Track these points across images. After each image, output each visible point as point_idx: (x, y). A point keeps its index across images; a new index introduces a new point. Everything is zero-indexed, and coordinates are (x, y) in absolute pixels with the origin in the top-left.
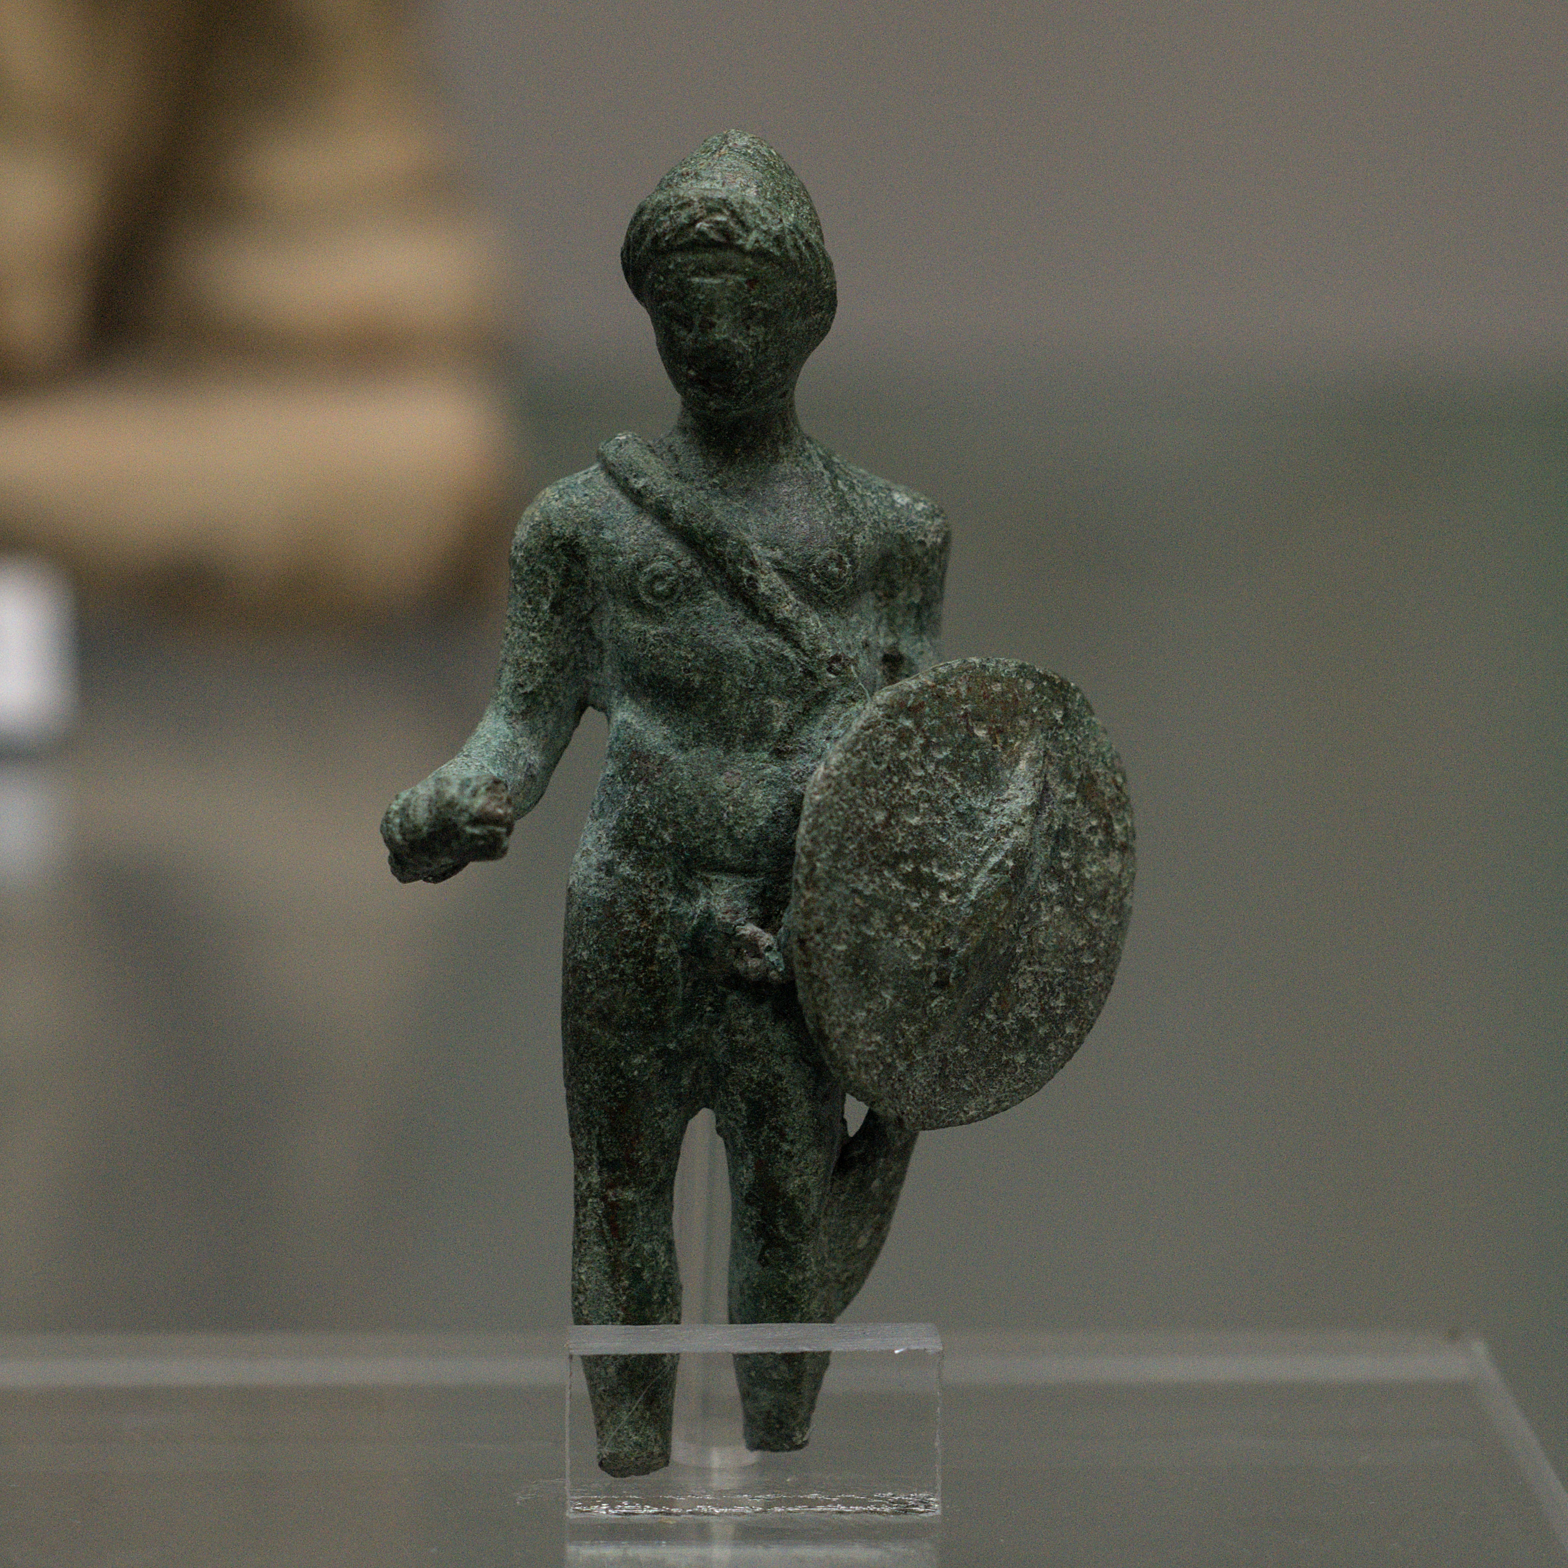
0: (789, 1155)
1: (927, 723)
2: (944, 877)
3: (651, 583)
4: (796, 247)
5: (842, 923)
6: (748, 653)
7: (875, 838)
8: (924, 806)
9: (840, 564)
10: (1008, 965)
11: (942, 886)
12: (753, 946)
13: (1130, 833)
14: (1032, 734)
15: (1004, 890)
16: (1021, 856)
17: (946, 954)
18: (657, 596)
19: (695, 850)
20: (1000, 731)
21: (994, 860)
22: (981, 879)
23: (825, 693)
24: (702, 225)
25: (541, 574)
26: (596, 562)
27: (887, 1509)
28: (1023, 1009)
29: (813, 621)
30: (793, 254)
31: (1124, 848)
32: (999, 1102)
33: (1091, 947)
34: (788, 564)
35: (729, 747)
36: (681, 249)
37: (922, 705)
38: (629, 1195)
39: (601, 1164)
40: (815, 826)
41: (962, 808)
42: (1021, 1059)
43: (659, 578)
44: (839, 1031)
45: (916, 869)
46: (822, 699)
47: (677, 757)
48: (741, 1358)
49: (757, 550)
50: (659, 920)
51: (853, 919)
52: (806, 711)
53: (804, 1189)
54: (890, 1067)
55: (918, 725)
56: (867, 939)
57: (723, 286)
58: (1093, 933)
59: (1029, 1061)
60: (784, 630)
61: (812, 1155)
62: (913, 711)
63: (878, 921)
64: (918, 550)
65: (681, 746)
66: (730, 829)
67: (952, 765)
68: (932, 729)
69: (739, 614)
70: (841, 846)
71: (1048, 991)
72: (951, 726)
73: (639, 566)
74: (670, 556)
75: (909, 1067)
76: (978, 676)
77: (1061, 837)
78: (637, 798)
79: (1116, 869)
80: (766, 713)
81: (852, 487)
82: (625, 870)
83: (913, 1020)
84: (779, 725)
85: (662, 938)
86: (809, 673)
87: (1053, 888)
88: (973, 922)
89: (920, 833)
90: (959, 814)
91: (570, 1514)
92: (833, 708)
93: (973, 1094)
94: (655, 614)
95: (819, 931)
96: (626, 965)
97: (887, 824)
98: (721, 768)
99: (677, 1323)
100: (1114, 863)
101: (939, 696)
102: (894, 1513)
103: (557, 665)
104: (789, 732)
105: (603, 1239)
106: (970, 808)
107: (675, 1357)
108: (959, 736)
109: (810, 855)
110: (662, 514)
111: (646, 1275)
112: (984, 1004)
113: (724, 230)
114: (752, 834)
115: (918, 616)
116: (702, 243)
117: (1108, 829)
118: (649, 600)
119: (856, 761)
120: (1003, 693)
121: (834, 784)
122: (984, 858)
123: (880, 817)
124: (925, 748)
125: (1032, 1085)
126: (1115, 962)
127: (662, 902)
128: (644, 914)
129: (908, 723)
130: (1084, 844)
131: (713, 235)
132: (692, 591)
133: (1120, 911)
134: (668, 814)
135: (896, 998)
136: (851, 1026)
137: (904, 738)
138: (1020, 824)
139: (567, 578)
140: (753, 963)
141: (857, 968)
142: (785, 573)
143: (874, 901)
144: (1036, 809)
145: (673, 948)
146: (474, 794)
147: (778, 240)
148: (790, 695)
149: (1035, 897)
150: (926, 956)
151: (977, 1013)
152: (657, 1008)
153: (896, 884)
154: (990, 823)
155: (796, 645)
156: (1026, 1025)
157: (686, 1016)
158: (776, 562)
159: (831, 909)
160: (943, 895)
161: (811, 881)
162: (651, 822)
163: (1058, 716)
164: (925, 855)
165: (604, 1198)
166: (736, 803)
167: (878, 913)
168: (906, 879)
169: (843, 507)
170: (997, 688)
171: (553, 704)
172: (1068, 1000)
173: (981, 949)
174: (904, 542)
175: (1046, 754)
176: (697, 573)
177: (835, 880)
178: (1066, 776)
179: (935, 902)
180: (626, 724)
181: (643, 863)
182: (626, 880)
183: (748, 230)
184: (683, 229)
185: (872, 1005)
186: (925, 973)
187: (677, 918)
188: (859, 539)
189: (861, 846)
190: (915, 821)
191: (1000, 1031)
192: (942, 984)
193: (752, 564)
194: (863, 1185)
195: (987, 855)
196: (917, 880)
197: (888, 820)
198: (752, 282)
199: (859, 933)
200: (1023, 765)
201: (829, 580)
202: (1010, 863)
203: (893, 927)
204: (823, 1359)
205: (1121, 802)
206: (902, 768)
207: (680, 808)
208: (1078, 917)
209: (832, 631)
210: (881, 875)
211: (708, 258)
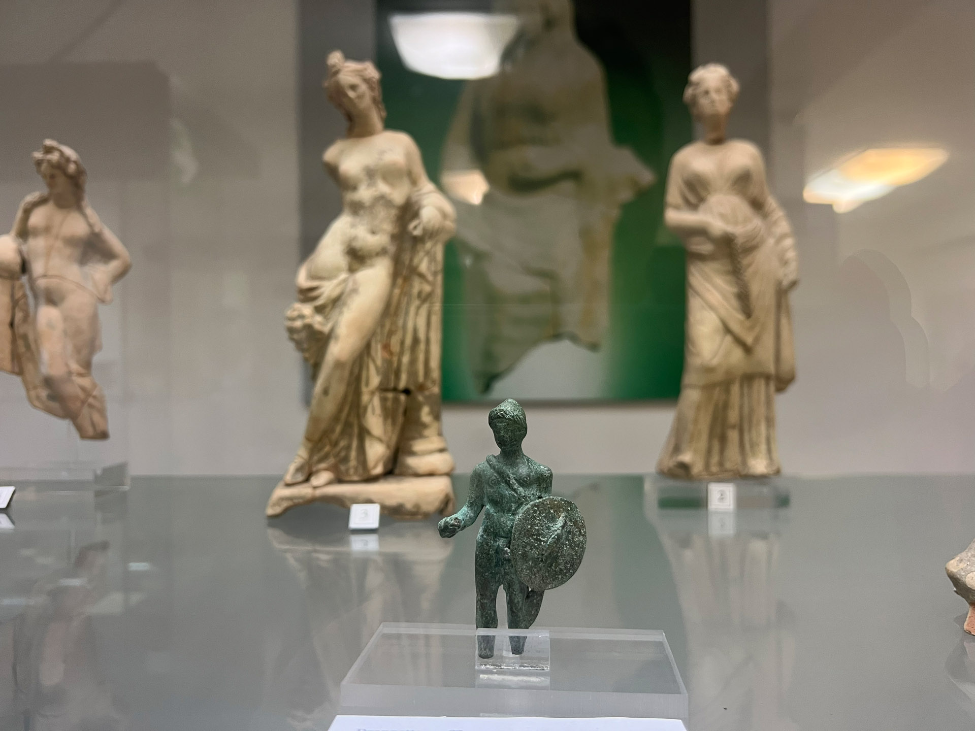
0: (515, 595)
1: (540, 509)
2: (542, 539)
3: (491, 481)
4: (517, 418)
5: (521, 548)
6: (508, 495)
7: (528, 531)
8: (539, 525)
9: (527, 478)
10: (556, 558)
11: (542, 541)
12: (506, 552)
13: (585, 532)
14: (563, 512)
15: (555, 542)
16: (559, 537)
17: (543, 555)
18: (493, 484)
19: (496, 533)
20: (556, 511)
21: (553, 536)
22: (550, 540)
23: (522, 503)
24: (499, 414)
25: (474, 480)
26: (483, 478)
27: (539, 669)
28: (561, 567)
29: (521, 489)
30: (516, 420)
31: (583, 535)
32: (555, 585)
33: (576, 555)
34: (516, 478)
35: (504, 513)
36: (495, 419)
37: (539, 505)
38: (485, 601)
39: (480, 595)
40: (516, 528)
41: (547, 526)
42: (560, 577)
43: (492, 480)
44: (519, 570)
45: (537, 537)
46: (522, 504)
47: (495, 514)
48: (511, 637)
49: (511, 475)
50: (490, 547)
51: (522, 547)
52: (518, 506)
53: (518, 602)
54: (531, 578)
55: (538, 509)
56: (526, 551)
57: (502, 425)
58: (576, 552)
59: (562, 577)
60: (515, 490)
61: (520, 595)
62: (536, 506)
63: (528, 547)
64: (545, 477)
65: (496, 513)
66: (503, 529)
67: (545, 517)
68: (541, 510)
69: (507, 487)
70: (521, 532)
71: (566, 563)
72: (546, 510)
73: (489, 478)
74: (495, 476)
75: (535, 577)
76: (552, 500)
77: (569, 533)
78: (487, 523)
79: (582, 539)
80: (511, 506)
81: (532, 464)
82: (485, 536)
83: (536, 568)
84: (513, 509)
85: (491, 550)
86: (519, 499)
87: (567, 543)
88: (548, 549)
89: (538, 530)
90: (546, 527)
91: (476, 667)
92: (523, 506)
93: (549, 584)
94: (492, 487)
95: (515, 549)
96: (484, 555)
97: (531, 528)
98: (502, 517)
99: (496, 627)
100: (581, 538)
101: (543, 504)
102: (540, 670)
103: (477, 497)
104: (515, 510)
105: (480, 610)
106: (549, 526)
107: (494, 637)
108: (547, 511)
109: (514, 534)
110: (494, 468)
111: (489, 618)
112: (552, 565)
113: (502, 414)
114: (507, 530)
115: (545, 489)
116: (499, 417)
117: (580, 532)
118: (491, 485)
119: (524, 515)
120: (557, 504)
121: (520, 520)
122: (551, 536)
123: (529, 527)
124: (539, 514)
125: (563, 582)
126: (582, 558)
127: (491, 543)
128: (488, 545)
129: (536, 509)
130: (575, 534)
131: (501, 416)
132: (499, 483)
133: (583, 549)
134: (492, 526)
135: (532, 563)
136: (522, 569)
137: (535, 512)
138: (559, 529)
139: (479, 481)
140: (506, 555)
141: (523, 557)
142: (516, 480)
143: (527, 544)
144: (563, 527)
145: (493, 552)
146: (452, 520)
147: (513, 417)
148: (515, 503)
149: (563, 544)
150: (538, 555)
151: (550, 567)
152: (490, 564)
153: (532, 540)
154: (553, 529)
155: (517, 493)
156: (561, 570)
157: (496, 566)
158: (514, 477)
159: (518, 545)
160: (542, 543)
161: (515, 540)
162: (489, 527)
163: (569, 509)
164: (539, 535)
165: (481, 601)
166: (504, 524)
167: (528, 546)
168: (534, 539)
169: (529, 468)
170: (556, 502)
171: (476, 505)
172: (571, 565)
173: (550, 554)
174: (542, 475)
175: (566, 516)
176: (500, 479)
177: (519, 539)
178: (571, 521)
179: (541, 544)
180: (487, 508)
181: (488, 535)
182: (485, 538)
183: (507, 415)
184: (495, 415)
185: (527, 565)
186: (539, 558)
187: (494, 546)
188: (531, 474)
189: (525, 532)
190: (537, 528)
191: (555, 571)
192: (542, 561)
193: (509, 478)
194: (532, 601)
195: (552, 535)
196: (537, 540)
197: (531, 527)
198: (508, 424)
199: (524, 550)
200: (561, 518)
201: (524, 481)
202: (556, 537)
203: (531, 549)
204: (525, 638)
205: (583, 526)
206: (534, 518)
207: (494, 524)
208: (573, 549)
209: (525, 491)
210: (529, 538)
211: (500, 420)
